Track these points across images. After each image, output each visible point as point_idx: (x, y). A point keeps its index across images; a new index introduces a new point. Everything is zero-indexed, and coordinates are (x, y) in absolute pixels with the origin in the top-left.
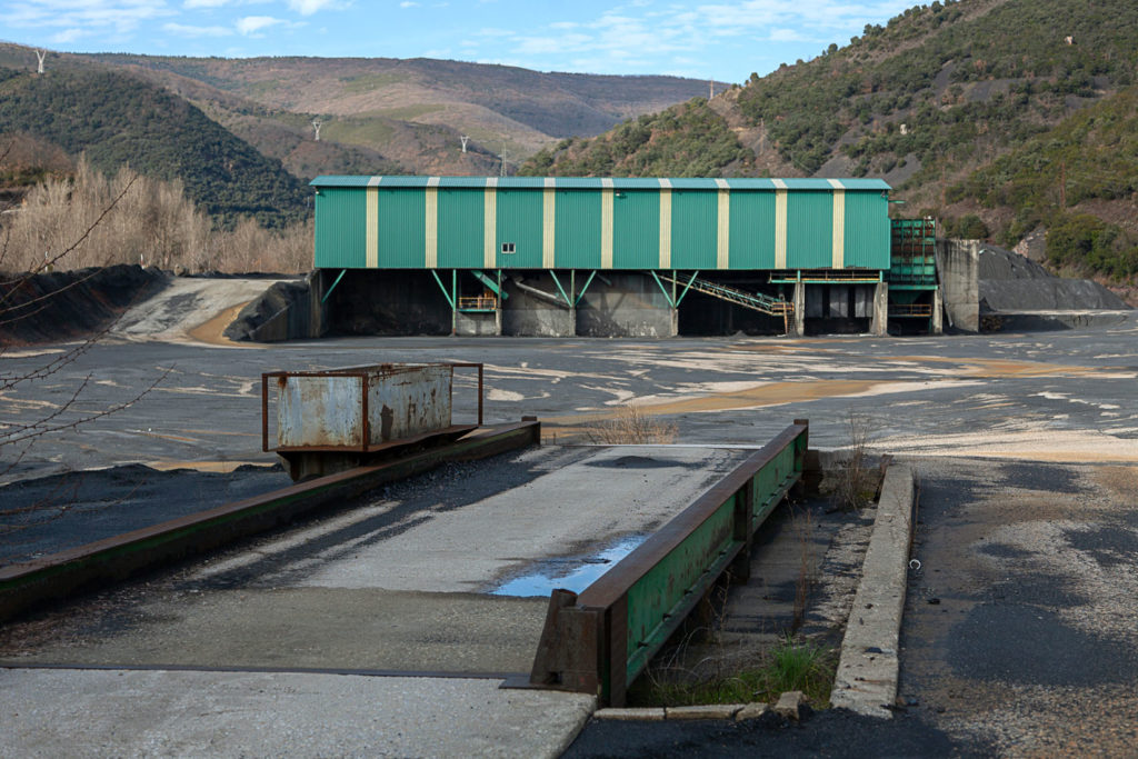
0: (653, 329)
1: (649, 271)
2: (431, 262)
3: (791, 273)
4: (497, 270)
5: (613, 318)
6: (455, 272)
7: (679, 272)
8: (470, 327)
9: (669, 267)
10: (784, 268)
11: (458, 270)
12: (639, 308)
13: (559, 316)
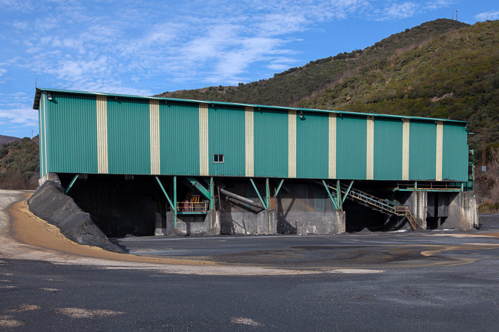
0: (314, 227)
1: (321, 180)
2: (155, 169)
3: (410, 183)
4: (208, 178)
5: (287, 219)
6: (175, 179)
7: (341, 181)
8: (182, 227)
9: (335, 178)
10: (408, 180)
11: (178, 177)
12: (305, 210)
13: (249, 217)
